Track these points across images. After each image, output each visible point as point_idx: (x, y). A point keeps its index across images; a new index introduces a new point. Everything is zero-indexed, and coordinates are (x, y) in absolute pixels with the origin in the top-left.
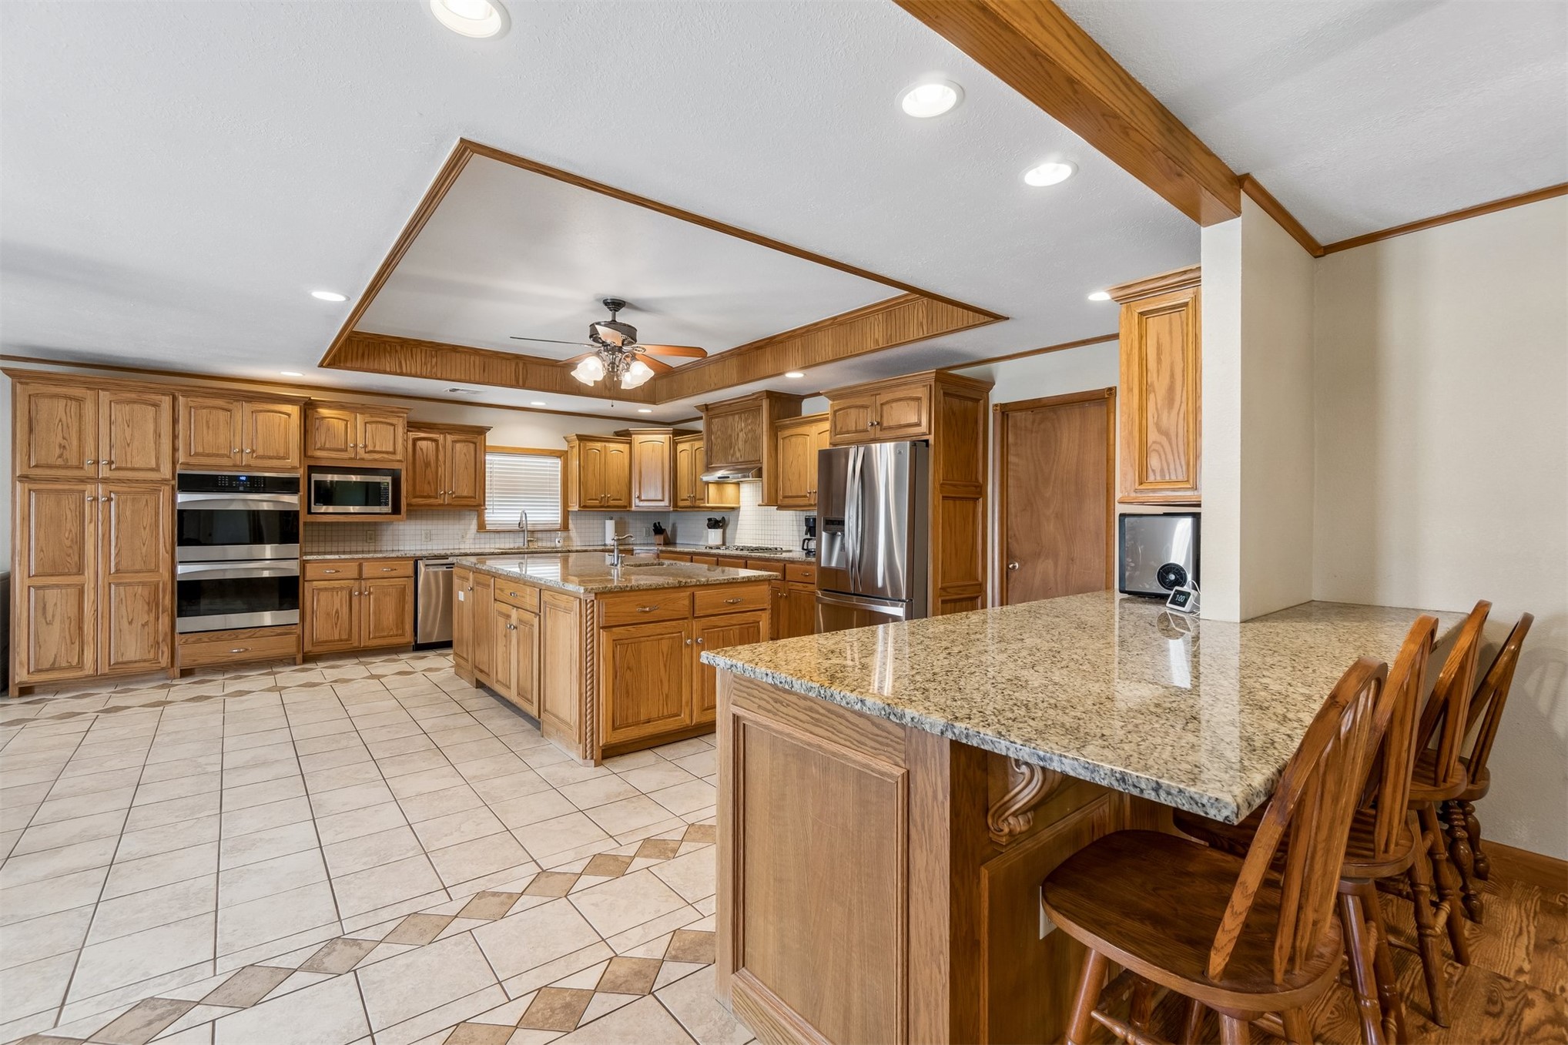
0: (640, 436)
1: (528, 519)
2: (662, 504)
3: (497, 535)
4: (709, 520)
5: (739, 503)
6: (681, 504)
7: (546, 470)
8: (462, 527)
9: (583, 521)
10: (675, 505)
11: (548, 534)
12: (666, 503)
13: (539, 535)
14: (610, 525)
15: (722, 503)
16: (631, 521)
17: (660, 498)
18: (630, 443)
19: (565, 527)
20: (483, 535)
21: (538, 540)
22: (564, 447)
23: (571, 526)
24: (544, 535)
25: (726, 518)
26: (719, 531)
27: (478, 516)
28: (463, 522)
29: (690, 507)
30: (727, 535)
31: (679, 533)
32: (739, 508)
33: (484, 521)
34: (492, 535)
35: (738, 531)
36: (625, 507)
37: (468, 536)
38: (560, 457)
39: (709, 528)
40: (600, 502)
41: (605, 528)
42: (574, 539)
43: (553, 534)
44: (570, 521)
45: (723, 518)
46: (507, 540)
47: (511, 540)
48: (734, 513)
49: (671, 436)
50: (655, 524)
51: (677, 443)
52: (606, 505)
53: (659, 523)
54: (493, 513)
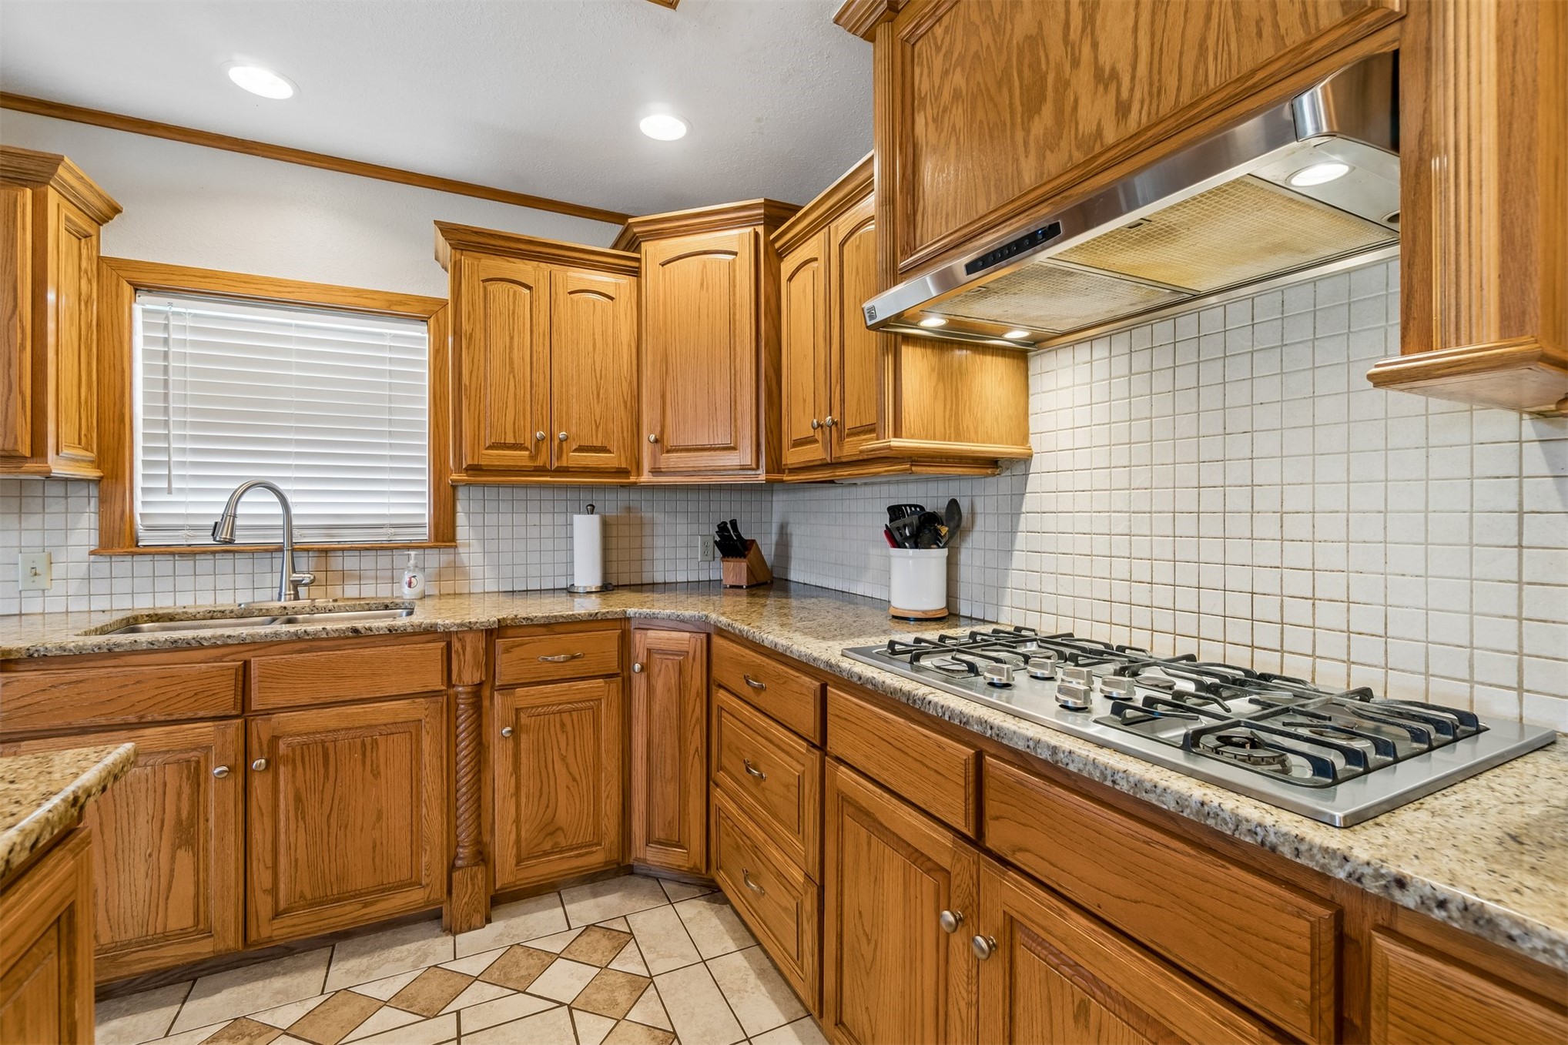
0: (664, 243)
1: (294, 511)
2: (732, 460)
3: (184, 565)
4: (895, 512)
5: (1025, 438)
6: (792, 457)
7: (382, 360)
8: (32, 538)
9: (506, 519)
10: (776, 465)
11: (384, 560)
12: (744, 456)
13: (351, 562)
14: (586, 529)
15: (958, 437)
16: (659, 517)
17: (723, 439)
18: (636, 272)
19: (444, 534)
20: (123, 566)
21: (344, 576)
22: (440, 287)
23: (463, 532)
24: (368, 561)
25: (964, 505)
26: (934, 559)
27: (102, 501)
28: (34, 521)
29: (824, 465)
30: (965, 573)
31: (797, 551)
32: (1026, 460)
33: (127, 518)
34: (164, 565)
35: (1018, 559)
36: (623, 472)
37: (58, 570)
38: (424, 320)
39: (896, 544)
40: (533, 457)
41: (570, 537)
42: (476, 572)
43: (399, 558)
44: (461, 519)
45: (953, 504)
46: (225, 581)
47: (242, 581)
48: (1004, 482)
49: (760, 229)
50: (722, 528)
51: (780, 255)
52: (555, 464)
53: (734, 523)
54: (170, 491)
